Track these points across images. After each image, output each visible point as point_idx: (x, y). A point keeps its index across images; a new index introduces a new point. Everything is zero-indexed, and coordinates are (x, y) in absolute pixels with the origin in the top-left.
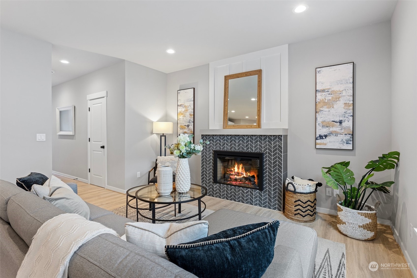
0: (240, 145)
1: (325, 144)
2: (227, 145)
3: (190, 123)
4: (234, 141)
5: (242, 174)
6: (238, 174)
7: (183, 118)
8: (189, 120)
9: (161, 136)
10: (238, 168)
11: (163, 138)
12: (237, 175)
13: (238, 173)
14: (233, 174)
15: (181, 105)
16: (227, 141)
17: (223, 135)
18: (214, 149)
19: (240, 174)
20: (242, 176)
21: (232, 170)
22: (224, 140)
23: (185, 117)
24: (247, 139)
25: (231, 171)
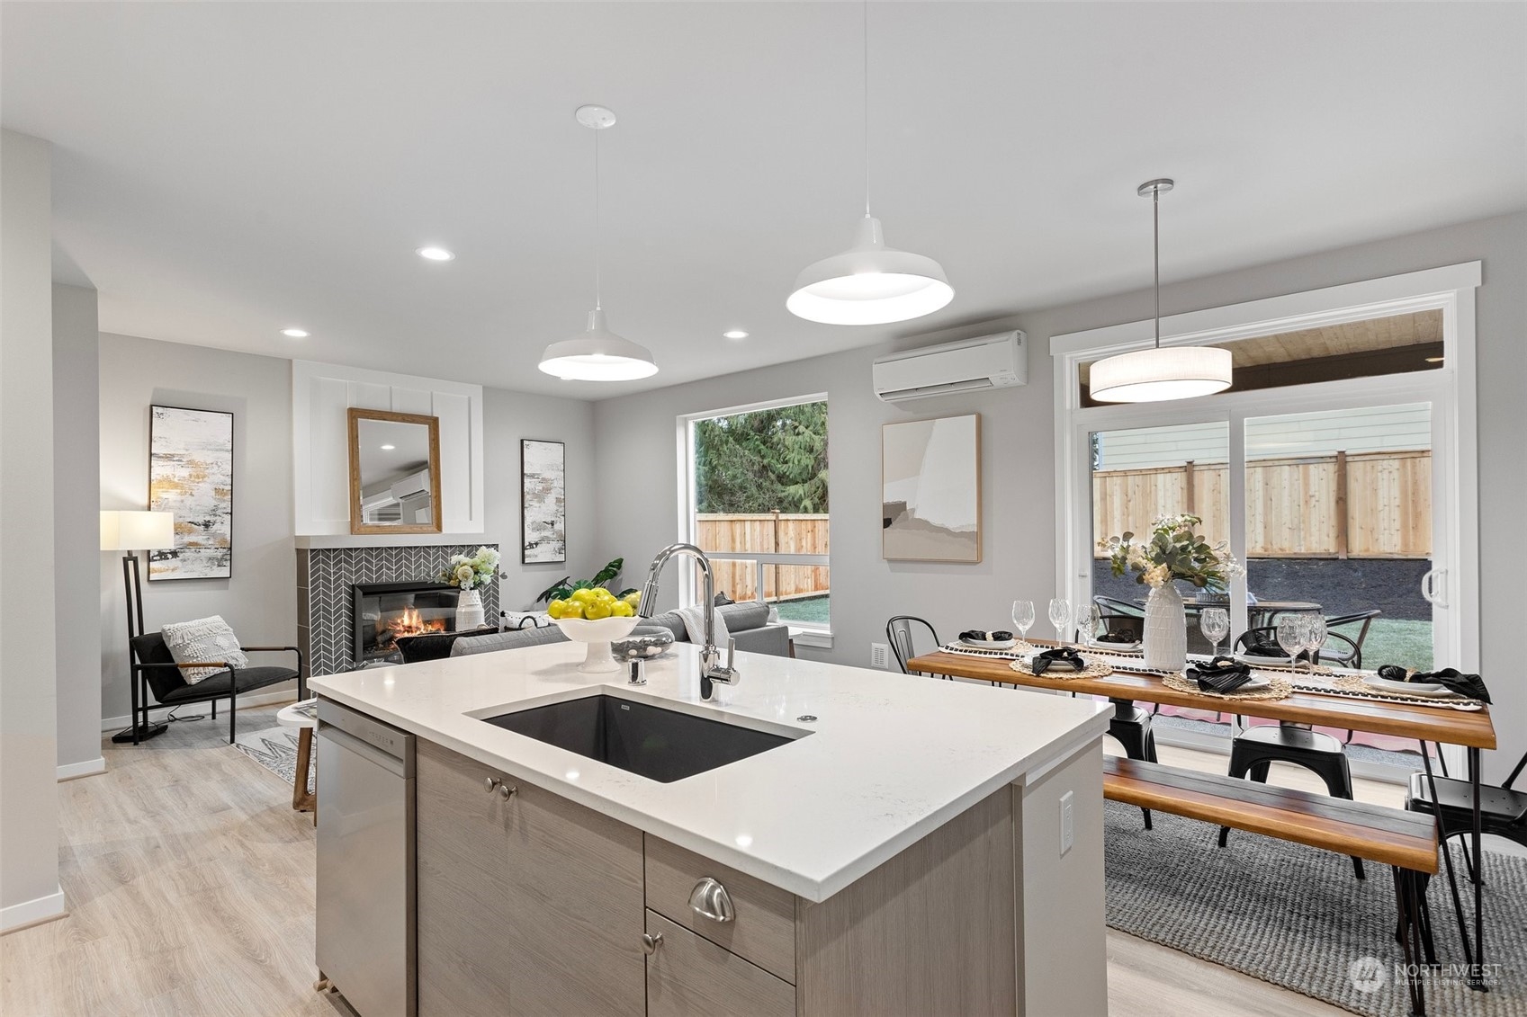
0: (420, 566)
1: (536, 556)
2: (389, 569)
3: (215, 515)
4: (407, 559)
5: (418, 628)
6: (409, 629)
7: (179, 498)
8: (212, 507)
9: (125, 561)
10: (411, 617)
11: (131, 564)
12: (408, 632)
13: (410, 627)
14: (400, 631)
15: (173, 456)
16: (387, 560)
17: (379, 548)
18: (351, 582)
19: (414, 630)
20: (418, 632)
21: (399, 621)
22: (381, 560)
23: (191, 494)
24: (434, 554)
25: (397, 624)
